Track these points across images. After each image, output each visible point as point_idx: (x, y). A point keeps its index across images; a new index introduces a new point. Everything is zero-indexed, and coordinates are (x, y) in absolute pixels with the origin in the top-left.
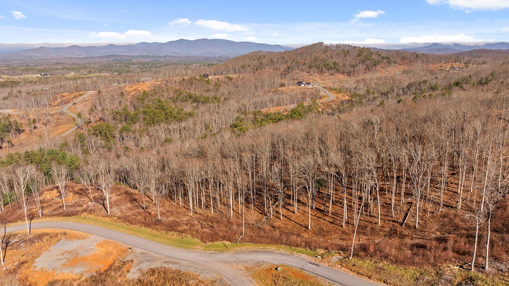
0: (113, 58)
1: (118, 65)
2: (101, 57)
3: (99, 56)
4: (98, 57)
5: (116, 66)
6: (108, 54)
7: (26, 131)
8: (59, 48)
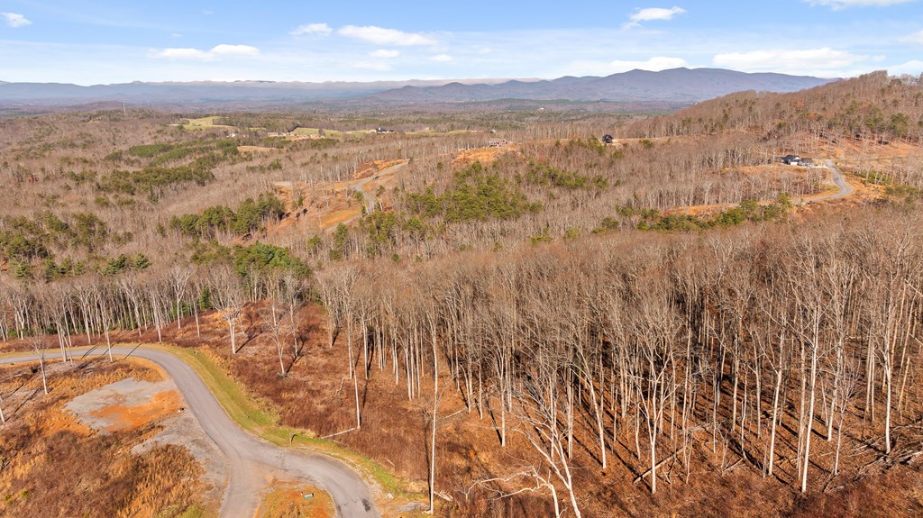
0: (508, 105)
1: (505, 116)
2: (489, 103)
3: (486, 100)
4: (485, 103)
5: (502, 118)
6: (504, 97)
7: (291, 216)
8: (431, 88)
